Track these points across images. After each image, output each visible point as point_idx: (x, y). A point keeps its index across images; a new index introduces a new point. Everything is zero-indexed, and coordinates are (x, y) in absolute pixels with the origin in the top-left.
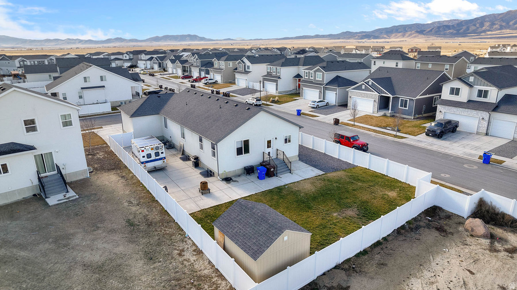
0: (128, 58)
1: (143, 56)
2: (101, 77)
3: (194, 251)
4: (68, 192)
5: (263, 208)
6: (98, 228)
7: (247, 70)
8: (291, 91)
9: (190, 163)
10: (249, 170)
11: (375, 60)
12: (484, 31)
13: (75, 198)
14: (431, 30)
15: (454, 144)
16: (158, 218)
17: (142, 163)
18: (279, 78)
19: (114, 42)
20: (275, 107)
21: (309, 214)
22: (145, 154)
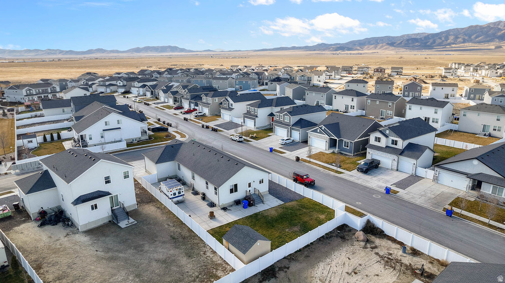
0: (121, 84)
1: (136, 84)
2: (118, 121)
3: (212, 252)
4: (129, 219)
5: (247, 229)
6: (155, 241)
7: (230, 107)
8: (266, 126)
9: (199, 197)
10: (237, 202)
11: (335, 95)
12: (449, 44)
13: (135, 223)
14: (401, 43)
15: (374, 179)
16: (188, 234)
17: (170, 199)
18: (257, 117)
19: (95, 52)
20: (254, 142)
21: (273, 230)
22: (172, 193)
